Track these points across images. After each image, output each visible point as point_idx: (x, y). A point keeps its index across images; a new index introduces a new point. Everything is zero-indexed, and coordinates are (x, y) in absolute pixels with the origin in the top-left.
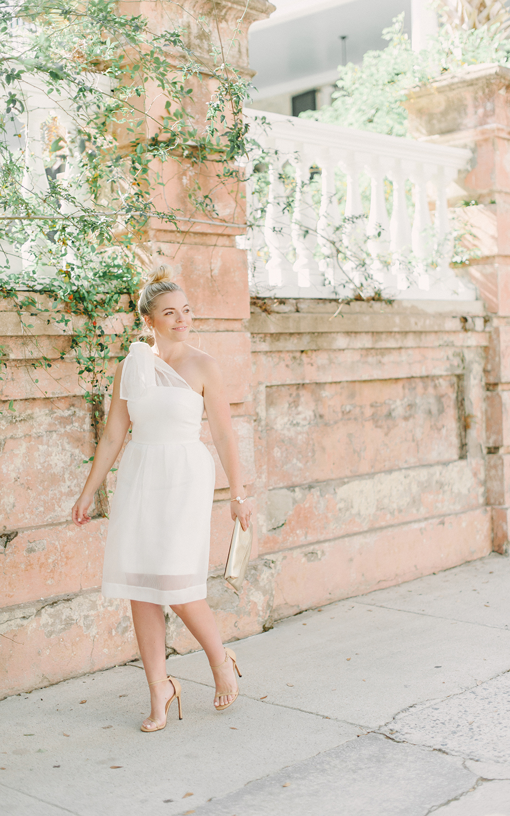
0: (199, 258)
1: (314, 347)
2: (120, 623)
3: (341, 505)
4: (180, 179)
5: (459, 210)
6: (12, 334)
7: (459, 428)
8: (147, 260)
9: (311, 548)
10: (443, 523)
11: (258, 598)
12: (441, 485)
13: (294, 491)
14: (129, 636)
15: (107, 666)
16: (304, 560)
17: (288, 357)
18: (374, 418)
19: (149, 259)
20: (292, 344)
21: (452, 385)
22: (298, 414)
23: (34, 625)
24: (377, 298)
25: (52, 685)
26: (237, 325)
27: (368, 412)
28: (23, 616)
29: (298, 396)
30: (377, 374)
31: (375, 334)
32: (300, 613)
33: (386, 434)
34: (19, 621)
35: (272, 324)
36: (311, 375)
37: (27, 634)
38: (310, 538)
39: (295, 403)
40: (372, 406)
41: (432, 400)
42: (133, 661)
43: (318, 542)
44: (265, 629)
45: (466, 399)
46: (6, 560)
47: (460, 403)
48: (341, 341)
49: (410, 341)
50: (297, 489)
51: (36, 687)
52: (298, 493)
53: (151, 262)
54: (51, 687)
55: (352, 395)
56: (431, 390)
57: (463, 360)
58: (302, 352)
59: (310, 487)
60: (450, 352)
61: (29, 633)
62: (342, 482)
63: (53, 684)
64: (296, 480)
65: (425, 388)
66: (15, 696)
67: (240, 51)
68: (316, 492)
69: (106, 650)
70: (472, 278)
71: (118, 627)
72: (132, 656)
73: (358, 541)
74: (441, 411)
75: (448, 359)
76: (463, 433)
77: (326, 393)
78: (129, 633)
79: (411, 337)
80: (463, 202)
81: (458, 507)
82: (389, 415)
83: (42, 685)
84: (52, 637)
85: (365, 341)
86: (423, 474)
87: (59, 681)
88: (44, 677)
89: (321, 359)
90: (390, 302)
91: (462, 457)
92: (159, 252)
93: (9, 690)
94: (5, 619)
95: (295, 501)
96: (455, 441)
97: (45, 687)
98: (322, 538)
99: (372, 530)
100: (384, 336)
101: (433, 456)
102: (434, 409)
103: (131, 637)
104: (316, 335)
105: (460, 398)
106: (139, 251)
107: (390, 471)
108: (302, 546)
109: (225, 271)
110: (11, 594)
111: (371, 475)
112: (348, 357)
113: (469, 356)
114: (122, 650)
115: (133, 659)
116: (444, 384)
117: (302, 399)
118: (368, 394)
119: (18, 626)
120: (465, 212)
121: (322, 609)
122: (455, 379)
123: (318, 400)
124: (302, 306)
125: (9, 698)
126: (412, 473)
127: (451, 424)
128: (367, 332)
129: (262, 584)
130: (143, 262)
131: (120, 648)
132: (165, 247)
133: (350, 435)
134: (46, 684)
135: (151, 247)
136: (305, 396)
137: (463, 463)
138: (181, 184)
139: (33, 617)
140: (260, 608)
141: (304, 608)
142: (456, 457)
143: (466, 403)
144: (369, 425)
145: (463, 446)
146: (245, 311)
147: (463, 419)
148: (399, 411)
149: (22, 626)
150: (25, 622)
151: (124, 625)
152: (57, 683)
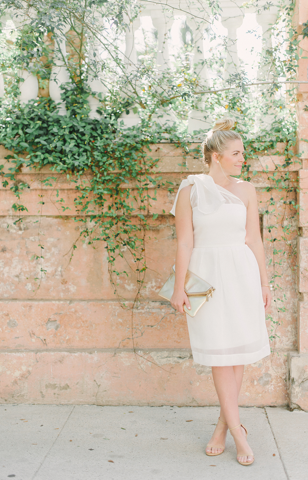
2: (262, 377)
6: (179, 171)
14: (270, 388)
15: (246, 405)
23: (188, 364)
28: (179, 356)
34: (176, 359)
37: (182, 368)
46: (176, 318)
51: (187, 405)
54: (198, 407)
61: (183, 368)
63: (200, 406)
66: (169, 407)
69: (247, 394)
71: (259, 380)
72: (272, 403)
78: (270, 386)
83: (192, 405)
84: (202, 375)
87: (205, 405)
88: (194, 400)
93: (166, 402)
94: (166, 356)
103: (271, 389)
110: (179, 341)
114: (262, 396)
115: (272, 405)
119: (175, 361)
125: (164, 407)
131: (260, 395)
134: (195, 404)
139: (187, 358)
149: (178, 362)
150: (181, 361)
151: (265, 379)
152: (203, 407)
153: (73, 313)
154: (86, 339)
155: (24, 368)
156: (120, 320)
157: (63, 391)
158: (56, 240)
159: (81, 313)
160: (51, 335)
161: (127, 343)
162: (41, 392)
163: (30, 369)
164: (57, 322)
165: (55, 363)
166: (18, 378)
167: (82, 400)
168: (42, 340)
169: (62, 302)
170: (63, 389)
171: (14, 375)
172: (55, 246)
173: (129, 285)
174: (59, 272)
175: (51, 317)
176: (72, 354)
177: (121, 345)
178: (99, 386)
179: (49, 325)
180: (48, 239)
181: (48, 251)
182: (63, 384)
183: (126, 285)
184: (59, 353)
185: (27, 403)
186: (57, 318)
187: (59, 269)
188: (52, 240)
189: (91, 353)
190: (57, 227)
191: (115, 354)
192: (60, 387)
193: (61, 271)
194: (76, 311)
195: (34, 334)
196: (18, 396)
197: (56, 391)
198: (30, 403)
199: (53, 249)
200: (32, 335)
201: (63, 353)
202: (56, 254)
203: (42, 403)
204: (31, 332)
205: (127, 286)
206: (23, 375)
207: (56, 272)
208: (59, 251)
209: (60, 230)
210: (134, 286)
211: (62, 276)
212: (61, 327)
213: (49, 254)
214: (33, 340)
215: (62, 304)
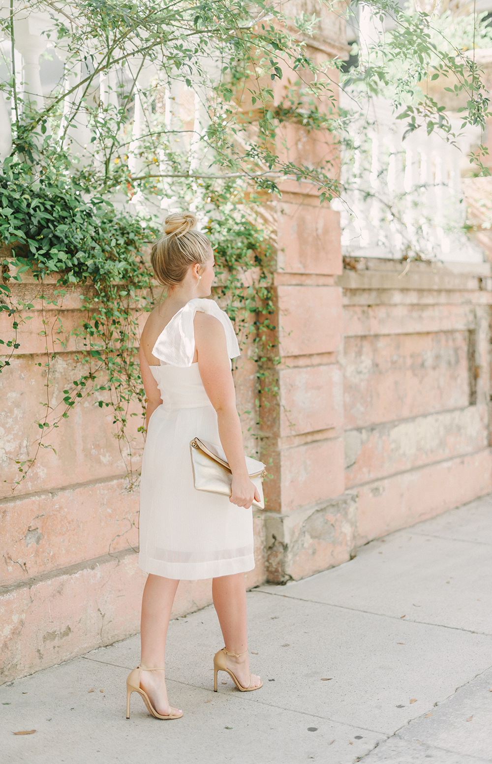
0: (309, 218)
1: (378, 302)
3: (393, 446)
4: (296, 144)
5: (468, 181)
7: (470, 377)
8: (270, 218)
9: (376, 485)
10: (463, 462)
11: (347, 529)
12: (459, 428)
13: (361, 433)
16: (371, 495)
17: (358, 310)
18: (412, 368)
19: (274, 218)
20: (364, 299)
21: (465, 339)
22: (362, 362)
24: (418, 259)
25: (199, 610)
26: (331, 281)
27: (409, 361)
29: (362, 347)
30: (419, 328)
31: (420, 291)
32: (368, 543)
33: (421, 382)
35: (354, 280)
36: (375, 327)
38: (372, 476)
39: (359, 353)
40: (412, 356)
41: (451, 352)
42: (256, 587)
43: (378, 480)
44: (352, 558)
45: (476, 350)
47: (472, 355)
48: (397, 298)
49: (443, 299)
50: (364, 431)
51: (188, 612)
52: (364, 435)
53: (275, 220)
55: (398, 347)
56: (451, 343)
57: (475, 316)
58: (369, 306)
59: (372, 429)
60: (467, 308)
62: (394, 424)
64: (360, 423)
65: (447, 341)
66: (174, 621)
67: (340, 29)
68: (376, 433)
70: (479, 243)
73: (407, 478)
74: (457, 361)
75: (466, 315)
76: (473, 382)
77: (381, 344)
79: (443, 294)
80: (471, 174)
81: (469, 449)
82: (423, 365)
83: (193, 610)
85: (412, 298)
86: (446, 418)
89: (382, 312)
90: (429, 262)
91: (472, 403)
92: (282, 211)
95: (362, 443)
96: (466, 389)
97: (195, 612)
98: (379, 475)
99: (414, 469)
100: (425, 294)
101: (451, 403)
102: (453, 360)
104: (381, 291)
105: (471, 351)
106: (262, 210)
107: (425, 416)
108: (368, 483)
109: (326, 231)
111: (413, 419)
112: (400, 312)
113: (480, 312)
115: (255, 585)
116: (459, 337)
117: (365, 350)
118: (410, 345)
120: (474, 183)
121: (385, 539)
122: (467, 334)
123: (375, 350)
124: (371, 264)
126: (441, 417)
127: (463, 374)
128: (414, 290)
129: (350, 517)
130: (266, 221)
132: (286, 206)
133: (396, 383)
134: (195, 609)
135: (275, 207)
136: (367, 347)
137: (472, 409)
138: (297, 148)
140: (348, 539)
141: (370, 538)
142: (466, 403)
143: (477, 355)
144: (409, 373)
145: (473, 394)
146: (338, 269)
147: (473, 369)
148: (429, 362)
152: (203, 609)
153: (57, 511)
154: (74, 549)
155: (15, 618)
156: (109, 510)
157: (64, 639)
158: (19, 395)
159: (66, 510)
160: (32, 553)
161: (117, 543)
162: (39, 651)
163: (24, 616)
164: (38, 530)
165: (54, 596)
166: (9, 637)
167: (86, 645)
168: (21, 565)
169: (43, 497)
170: (64, 635)
171: (3, 635)
172: (18, 406)
173: (105, 456)
174: (24, 447)
175: (31, 525)
176: (72, 576)
177: (111, 548)
178: (103, 616)
179: (28, 538)
180: (9, 395)
181: (9, 414)
182: (64, 629)
183: (101, 456)
184: (57, 578)
185: (21, 676)
186: (38, 523)
187: (25, 443)
188: (14, 395)
189: (93, 568)
190: (19, 372)
191: (119, 561)
192: (61, 633)
193: (26, 446)
194: (61, 508)
195: (10, 558)
196: (9, 669)
197: (56, 642)
198: (25, 674)
199: (16, 411)
200: (8, 561)
201: (61, 577)
202: (20, 418)
203: (41, 669)
204: (6, 556)
205: (102, 458)
206: (15, 630)
207: (20, 448)
208: (24, 413)
209: (23, 378)
210: (109, 456)
211: (28, 454)
212: (44, 537)
213: (12, 419)
214: (10, 568)
215: (44, 499)
